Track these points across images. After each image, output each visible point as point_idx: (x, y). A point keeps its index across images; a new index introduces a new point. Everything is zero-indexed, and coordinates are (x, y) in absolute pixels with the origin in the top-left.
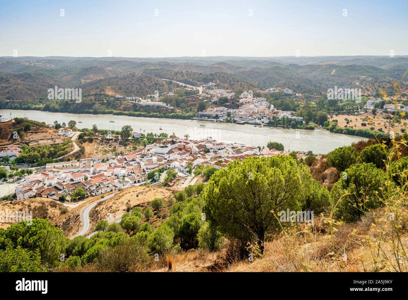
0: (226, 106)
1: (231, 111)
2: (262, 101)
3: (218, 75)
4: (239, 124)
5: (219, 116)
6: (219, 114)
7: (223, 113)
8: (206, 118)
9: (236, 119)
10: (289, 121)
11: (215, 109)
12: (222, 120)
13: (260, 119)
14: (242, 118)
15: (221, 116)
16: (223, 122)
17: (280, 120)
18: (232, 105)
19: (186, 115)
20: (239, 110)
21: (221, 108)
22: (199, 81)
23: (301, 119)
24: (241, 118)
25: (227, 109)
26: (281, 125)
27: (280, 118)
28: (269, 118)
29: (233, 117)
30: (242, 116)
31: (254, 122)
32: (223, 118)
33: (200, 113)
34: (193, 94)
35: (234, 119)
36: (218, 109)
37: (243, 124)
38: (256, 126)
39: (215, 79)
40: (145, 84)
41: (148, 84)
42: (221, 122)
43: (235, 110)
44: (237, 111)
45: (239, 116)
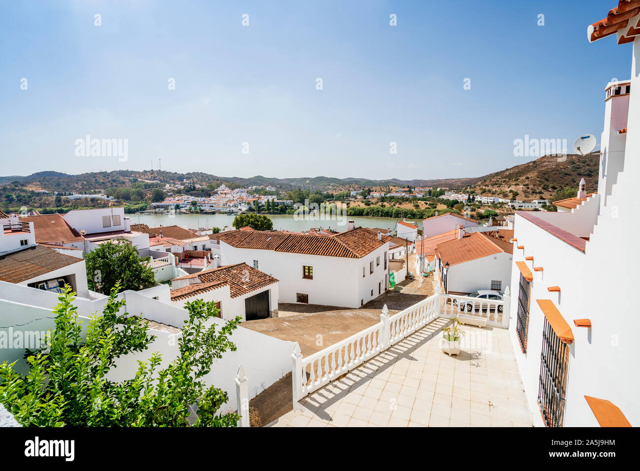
0: (191, 195)
1: (199, 199)
2: (242, 192)
4: (206, 213)
5: (181, 206)
6: (181, 203)
7: (188, 203)
8: (162, 210)
9: (202, 208)
10: (275, 205)
11: (177, 198)
12: (184, 211)
13: (238, 207)
14: (212, 206)
15: (184, 206)
16: (185, 213)
17: (263, 206)
18: (202, 193)
19: (132, 208)
20: (209, 199)
21: (185, 197)
22: (173, 180)
23: (291, 202)
24: (211, 206)
25: (193, 197)
26: (265, 211)
27: (263, 203)
28: (249, 204)
29: (199, 206)
30: (213, 205)
31: (228, 210)
32: (186, 208)
33: (154, 204)
34: (155, 187)
35: (200, 208)
36: (180, 198)
37: (213, 213)
38: (230, 215)
40: (96, 180)
41: (102, 181)
42: (181, 213)
43: (203, 198)
44: (207, 199)
45: (209, 204)
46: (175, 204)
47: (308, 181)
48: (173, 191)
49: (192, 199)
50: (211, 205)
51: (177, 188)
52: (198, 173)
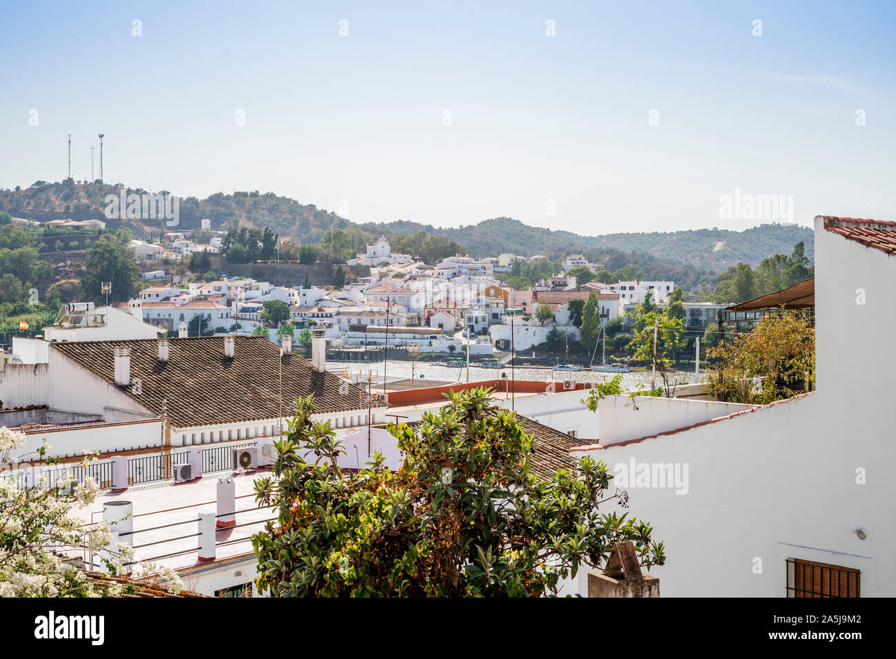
0: (259, 276)
1: (294, 296)
3: (249, 202)
6: (216, 313)
7: (243, 310)
11: (194, 290)
13: (485, 332)
14: (362, 328)
15: (228, 323)
17: (620, 327)
18: (308, 268)
20: (340, 294)
21: (232, 285)
24: (354, 328)
25: (265, 286)
28: (545, 316)
30: (365, 321)
31: (440, 345)
36: (208, 288)
39: (232, 214)
43: (315, 292)
44: (330, 298)
45: (344, 319)
46: (189, 317)
47: (719, 246)
48: (166, 262)
49: (263, 292)
50: (354, 321)
51: (177, 250)
52: (255, 195)
